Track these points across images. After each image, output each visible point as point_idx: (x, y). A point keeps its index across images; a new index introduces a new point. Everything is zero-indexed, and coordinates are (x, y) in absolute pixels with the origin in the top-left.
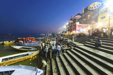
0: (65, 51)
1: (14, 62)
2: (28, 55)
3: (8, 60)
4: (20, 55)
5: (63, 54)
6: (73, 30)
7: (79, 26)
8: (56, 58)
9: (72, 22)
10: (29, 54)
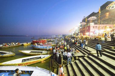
0: (77, 58)
1: (30, 64)
2: (40, 58)
3: (26, 61)
4: (34, 58)
5: (75, 61)
6: (87, 32)
7: (94, 27)
8: (68, 66)
9: (86, 23)
10: (42, 57)
